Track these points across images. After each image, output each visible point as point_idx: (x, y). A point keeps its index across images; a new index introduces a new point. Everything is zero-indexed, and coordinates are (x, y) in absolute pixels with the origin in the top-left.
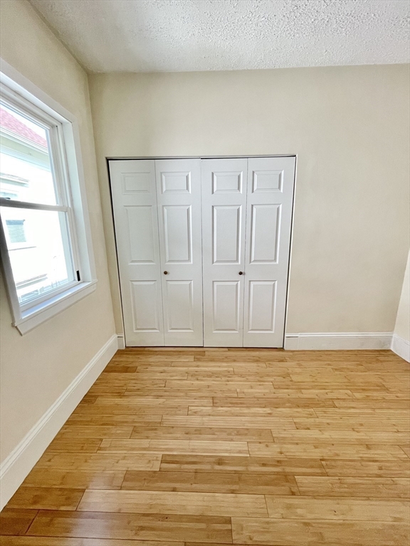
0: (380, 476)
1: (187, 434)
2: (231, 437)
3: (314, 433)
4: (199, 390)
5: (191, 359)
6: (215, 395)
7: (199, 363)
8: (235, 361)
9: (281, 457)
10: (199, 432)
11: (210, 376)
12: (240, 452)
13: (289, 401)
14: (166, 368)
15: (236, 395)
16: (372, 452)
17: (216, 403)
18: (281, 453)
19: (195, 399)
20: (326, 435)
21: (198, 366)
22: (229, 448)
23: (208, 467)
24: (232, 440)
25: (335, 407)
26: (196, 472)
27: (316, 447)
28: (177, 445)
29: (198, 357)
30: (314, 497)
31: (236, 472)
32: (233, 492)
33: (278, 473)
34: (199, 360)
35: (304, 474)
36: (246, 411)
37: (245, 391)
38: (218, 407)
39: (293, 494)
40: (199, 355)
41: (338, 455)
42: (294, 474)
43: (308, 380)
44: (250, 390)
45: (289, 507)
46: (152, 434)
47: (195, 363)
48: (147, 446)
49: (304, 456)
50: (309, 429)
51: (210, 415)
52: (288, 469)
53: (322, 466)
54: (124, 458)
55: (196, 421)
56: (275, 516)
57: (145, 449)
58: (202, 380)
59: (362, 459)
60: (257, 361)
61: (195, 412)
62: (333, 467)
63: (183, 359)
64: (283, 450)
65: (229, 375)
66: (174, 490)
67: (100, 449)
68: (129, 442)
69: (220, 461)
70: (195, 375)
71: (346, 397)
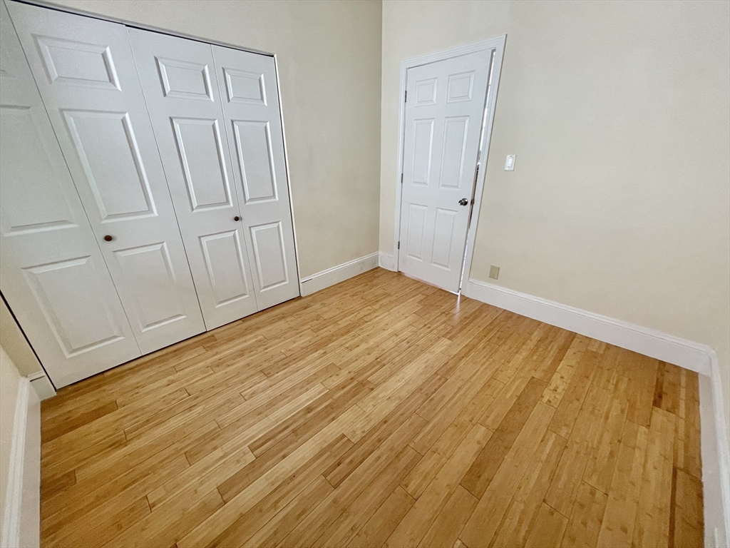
0: (409, 347)
1: (259, 415)
2: (304, 389)
3: (363, 347)
4: (238, 374)
5: (201, 350)
6: (261, 368)
7: (215, 350)
8: (258, 328)
9: (352, 375)
10: (272, 404)
11: (242, 355)
12: (320, 393)
13: (332, 335)
15: (284, 356)
16: (400, 336)
17: (269, 373)
18: (350, 373)
19: (242, 383)
20: (371, 343)
21: (217, 353)
22: (308, 397)
23: (301, 421)
24: (307, 390)
25: (366, 322)
26: (294, 431)
27: (369, 354)
28: (258, 429)
29: (209, 344)
30: (384, 382)
31: (326, 407)
32: (333, 419)
33: (356, 385)
34: (211, 348)
35: (372, 374)
36: (302, 363)
37: (290, 348)
38: (273, 375)
39: (372, 389)
40: (208, 342)
41: (384, 350)
42: (366, 379)
43: (338, 312)
44: (294, 345)
45: (374, 398)
46: (215, 443)
47: (210, 353)
48: (222, 454)
49: (366, 364)
50: (358, 346)
51: (271, 386)
52: (360, 379)
53: (378, 363)
54: (202, 483)
55: (262, 399)
56: (369, 409)
57: (222, 458)
58: (234, 364)
59: (397, 344)
60: (283, 318)
61: (253, 393)
62: (385, 359)
63: (187, 357)
64: (350, 370)
65: (260, 343)
66: (284, 457)
67: (152, 506)
69: (309, 410)
70: (223, 363)
71: (369, 312)
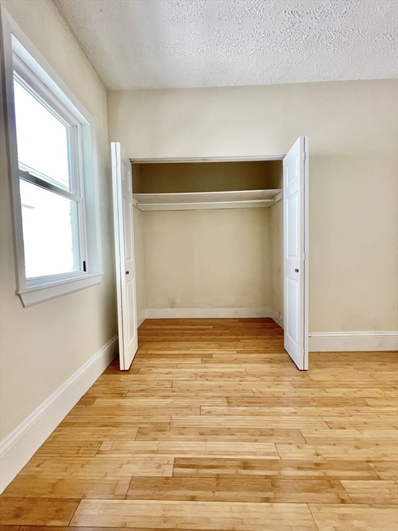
1: (202, 435)
2: (255, 438)
3: (350, 433)
4: (210, 390)
5: (198, 361)
6: (228, 395)
7: (207, 365)
8: (246, 362)
9: (319, 460)
10: (215, 432)
11: (221, 377)
12: (268, 454)
13: (313, 400)
14: (170, 370)
15: (252, 395)
17: (231, 403)
18: (317, 455)
19: (207, 399)
20: (367, 434)
21: (206, 368)
22: (254, 450)
23: (232, 472)
24: (256, 441)
25: (367, 405)
26: (218, 477)
27: (357, 448)
28: (192, 448)
29: (205, 359)
30: (371, 506)
31: (267, 477)
32: (267, 500)
33: (318, 478)
34: (206, 362)
35: (351, 478)
36: (266, 410)
37: (263, 390)
38: (234, 406)
39: (343, 501)
40: (206, 357)
41: (385, 455)
42: (338, 479)
43: (331, 379)
44: (267, 390)
45: (343, 517)
46: (160, 435)
47: (203, 365)
48: (156, 448)
49: (346, 457)
50: (344, 428)
51: (226, 415)
52: (330, 473)
53: (369, 469)
54: (129, 462)
55: (208, 422)
57: (153, 452)
58: (212, 381)
60: (270, 362)
61: (209, 412)
62: (385, 470)
63: (189, 361)
64: (320, 452)
65: (242, 376)
66: (193, 499)
67: (99, 452)
68: (133, 444)
69: (246, 465)
70: (204, 376)
71: (378, 395)
